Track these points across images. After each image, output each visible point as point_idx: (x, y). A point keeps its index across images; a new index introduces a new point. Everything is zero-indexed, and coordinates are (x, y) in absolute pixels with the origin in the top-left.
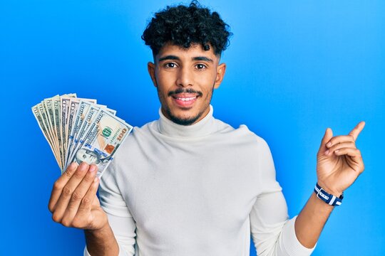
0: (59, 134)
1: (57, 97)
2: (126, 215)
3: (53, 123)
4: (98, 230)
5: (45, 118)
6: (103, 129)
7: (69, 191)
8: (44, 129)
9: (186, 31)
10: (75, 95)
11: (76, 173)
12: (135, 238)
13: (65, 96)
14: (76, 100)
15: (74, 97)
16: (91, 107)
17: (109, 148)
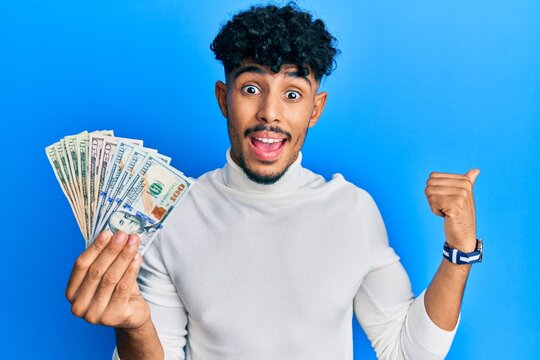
0: (85, 189)
1: (84, 135)
2: (175, 304)
3: (77, 172)
4: (136, 328)
5: (64, 164)
6: (151, 184)
7: (98, 273)
8: (63, 180)
9: (277, 48)
10: (111, 132)
11: (108, 247)
12: (186, 337)
13: (97, 134)
14: (113, 139)
15: (109, 135)
16: (135, 150)
17: (158, 212)
